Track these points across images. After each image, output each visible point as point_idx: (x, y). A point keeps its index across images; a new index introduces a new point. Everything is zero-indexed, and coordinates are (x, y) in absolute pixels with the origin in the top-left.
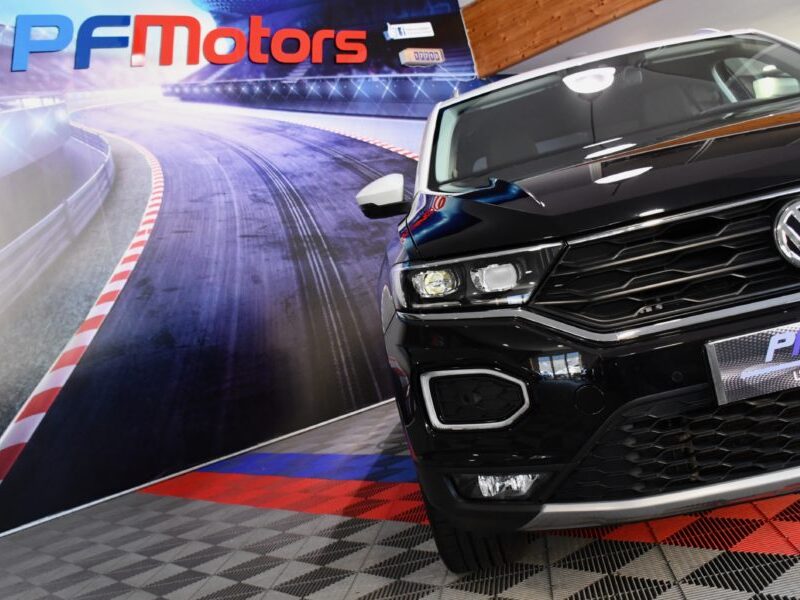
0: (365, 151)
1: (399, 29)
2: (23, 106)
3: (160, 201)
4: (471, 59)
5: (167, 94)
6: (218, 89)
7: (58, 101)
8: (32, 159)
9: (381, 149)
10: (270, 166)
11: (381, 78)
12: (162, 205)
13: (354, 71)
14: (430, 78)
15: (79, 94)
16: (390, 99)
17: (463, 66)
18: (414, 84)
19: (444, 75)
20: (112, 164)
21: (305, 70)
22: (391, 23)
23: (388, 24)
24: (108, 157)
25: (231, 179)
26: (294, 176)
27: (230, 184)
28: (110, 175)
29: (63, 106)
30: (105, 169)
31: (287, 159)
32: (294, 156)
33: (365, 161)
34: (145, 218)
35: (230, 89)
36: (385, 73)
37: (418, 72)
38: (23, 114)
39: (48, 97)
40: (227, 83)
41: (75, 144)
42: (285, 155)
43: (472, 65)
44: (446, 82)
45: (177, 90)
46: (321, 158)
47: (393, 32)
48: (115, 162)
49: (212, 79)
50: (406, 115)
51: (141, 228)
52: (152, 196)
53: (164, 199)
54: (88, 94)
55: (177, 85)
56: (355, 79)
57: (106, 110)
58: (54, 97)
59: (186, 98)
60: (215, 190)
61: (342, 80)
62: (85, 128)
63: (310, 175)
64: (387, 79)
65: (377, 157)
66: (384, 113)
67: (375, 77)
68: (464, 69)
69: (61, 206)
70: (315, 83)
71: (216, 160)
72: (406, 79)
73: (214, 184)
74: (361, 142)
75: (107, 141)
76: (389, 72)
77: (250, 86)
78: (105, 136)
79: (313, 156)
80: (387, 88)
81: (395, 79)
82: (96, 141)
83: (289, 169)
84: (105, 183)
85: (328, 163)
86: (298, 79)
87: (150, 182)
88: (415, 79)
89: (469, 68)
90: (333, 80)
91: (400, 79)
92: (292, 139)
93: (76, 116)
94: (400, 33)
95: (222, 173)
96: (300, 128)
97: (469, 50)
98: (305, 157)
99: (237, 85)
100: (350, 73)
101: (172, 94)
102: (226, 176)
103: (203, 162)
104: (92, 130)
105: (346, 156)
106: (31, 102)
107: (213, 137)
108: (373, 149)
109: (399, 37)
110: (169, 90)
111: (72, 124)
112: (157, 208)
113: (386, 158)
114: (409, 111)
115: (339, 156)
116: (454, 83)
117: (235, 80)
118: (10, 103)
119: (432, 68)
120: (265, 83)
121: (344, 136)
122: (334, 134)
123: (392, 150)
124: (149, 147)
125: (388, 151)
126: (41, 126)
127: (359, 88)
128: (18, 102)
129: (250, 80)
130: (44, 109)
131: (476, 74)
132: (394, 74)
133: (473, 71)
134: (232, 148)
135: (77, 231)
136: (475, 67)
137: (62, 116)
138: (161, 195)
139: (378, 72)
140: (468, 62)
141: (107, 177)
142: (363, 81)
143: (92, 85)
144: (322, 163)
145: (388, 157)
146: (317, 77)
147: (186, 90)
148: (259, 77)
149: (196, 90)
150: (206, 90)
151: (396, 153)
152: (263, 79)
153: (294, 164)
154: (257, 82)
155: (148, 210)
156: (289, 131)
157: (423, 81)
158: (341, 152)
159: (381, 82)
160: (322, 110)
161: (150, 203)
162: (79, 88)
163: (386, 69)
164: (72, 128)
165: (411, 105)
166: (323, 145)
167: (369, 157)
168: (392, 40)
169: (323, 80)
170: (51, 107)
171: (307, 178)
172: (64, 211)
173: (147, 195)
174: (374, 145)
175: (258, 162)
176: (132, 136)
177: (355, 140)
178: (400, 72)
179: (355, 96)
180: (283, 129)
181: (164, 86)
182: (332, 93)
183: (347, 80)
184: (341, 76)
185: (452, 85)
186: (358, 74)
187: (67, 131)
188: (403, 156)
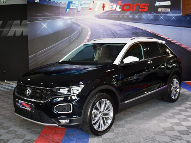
0: (141, 31)
1: (160, 3)
2: (66, 18)
3: (89, 37)
4: (181, 10)
5: (95, 17)
6: (107, 16)
7: (73, 17)
8: (66, 28)
9: (146, 31)
10: (116, 33)
11: (150, 15)
12: (89, 38)
13: (143, 13)
14: (166, 15)
15: (77, 16)
16: (152, 20)
17: (178, 12)
18: (160, 16)
19: (171, 14)
20: (81, 30)
21: (130, 13)
22: (158, 2)
23: (157, 2)
24: (80, 28)
25: (106, 34)
26: (121, 35)
27: (105, 35)
28: (80, 31)
29: (73, 18)
30: (79, 31)
31: (120, 32)
32: (122, 31)
33: (141, 33)
34: (85, 40)
35: (110, 16)
36: (152, 13)
37: (162, 13)
38: (66, 20)
39: (71, 17)
40: (109, 15)
41: (74, 26)
42: (120, 31)
43: (181, 12)
44: (171, 16)
45: (98, 16)
46: (129, 32)
47: (158, 4)
48: (81, 29)
49: (106, 14)
50: (156, 23)
51: (84, 42)
52: (88, 36)
53: (90, 37)
54: (79, 16)
55: (98, 15)
56: (143, 15)
57: (82, 19)
58: (72, 17)
59: (99, 18)
60: (101, 36)
61: (139, 15)
62: (77, 23)
63: (125, 35)
64: (152, 15)
65: (144, 33)
66: (150, 23)
67: (149, 15)
68: (178, 13)
69: (69, 36)
70: (131, 16)
71: (103, 31)
72: (158, 15)
73: (101, 35)
74: (141, 29)
75: (81, 25)
76: (154, 13)
77: (115, 16)
78: (81, 24)
79: (127, 31)
80: (152, 17)
81: (155, 15)
82: (79, 25)
83: (120, 33)
84: (79, 33)
85: (130, 33)
86: (127, 14)
87: (88, 34)
88: (161, 15)
89: (180, 13)
90: (137, 15)
91: (156, 15)
92: (122, 27)
93: (76, 20)
94: (160, 4)
95: (104, 33)
96: (125, 25)
97: (181, 8)
98: (125, 31)
99: (112, 15)
100: (142, 13)
101: (96, 17)
102: (105, 34)
103: (100, 31)
104: (78, 23)
105: (136, 32)
106: (68, 17)
107: (103, 26)
108: (144, 31)
109: (159, 5)
110: (96, 16)
111: (75, 22)
112: (88, 39)
113: (146, 33)
114: (157, 23)
115: (134, 32)
116: (173, 16)
117: (111, 14)
118: (64, 17)
119: (168, 13)
120: (118, 15)
121: (136, 27)
122: (134, 27)
123: (149, 31)
124: (89, 27)
125: (148, 32)
126: (69, 22)
127: (144, 17)
128: (65, 17)
129: (115, 14)
130: (70, 19)
131: (181, 14)
132: (155, 14)
133: (181, 13)
134: (107, 28)
135: (72, 41)
136: (182, 13)
137: (73, 20)
138: (89, 36)
139: (150, 13)
140: (180, 11)
141: (79, 32)
142: (145, 15)
143: (80, 15)
144: (129, 33)
145: (147, 33)
146: (132, 14)
147: (100, 16)
148: (118, 14)
149: (102, 16)
150: (104, 16)
151: (150, 32)
152: (119, 14)
153: (122, 33)
154: (117, 15)
155: (86, 39)
156: (122, 26)
157: (163, 16)
158: (134, 31)
159: (150, 16)
160: (132, 21)
161: (87, 38)
162: (77, 15)
163: (153, 12)
164: (74, 22)
165: (158, 21)
166: (130, 29)
167: (142, 32)
168: (157, 6)
169: (134, 15)
170: (71, 18)
171: (124, 36)
172: (70, 37)
173: (87, 36)
174: (144, 30)
175: (113, 31)
176: (86, 25)
177: (139, 29)
178: (157, 13)
179: (142, 19)
180: (120, 25)
181: (95, 15)
182: (136, 18)
183: (141, 15)
184: (139, 14)
185: (173, 17)
186: (144, 14)
187: (73, 23)
188: (152, 33)
